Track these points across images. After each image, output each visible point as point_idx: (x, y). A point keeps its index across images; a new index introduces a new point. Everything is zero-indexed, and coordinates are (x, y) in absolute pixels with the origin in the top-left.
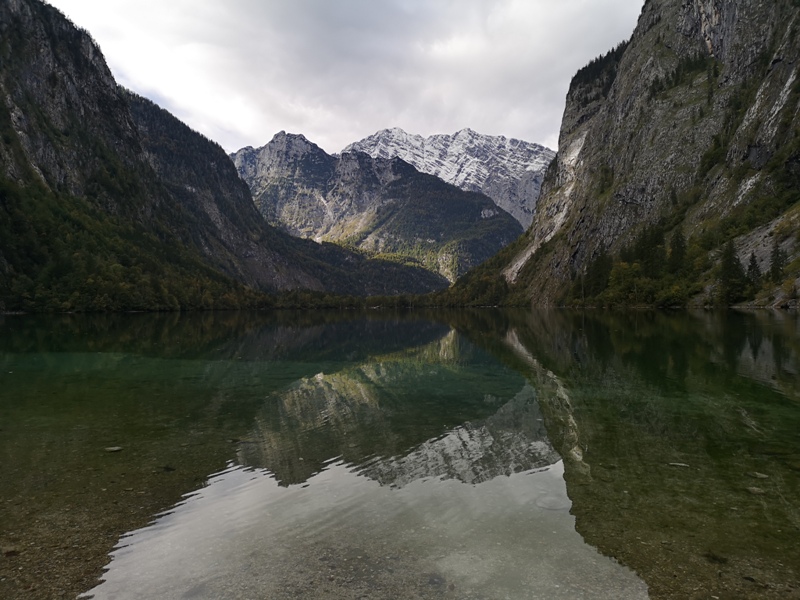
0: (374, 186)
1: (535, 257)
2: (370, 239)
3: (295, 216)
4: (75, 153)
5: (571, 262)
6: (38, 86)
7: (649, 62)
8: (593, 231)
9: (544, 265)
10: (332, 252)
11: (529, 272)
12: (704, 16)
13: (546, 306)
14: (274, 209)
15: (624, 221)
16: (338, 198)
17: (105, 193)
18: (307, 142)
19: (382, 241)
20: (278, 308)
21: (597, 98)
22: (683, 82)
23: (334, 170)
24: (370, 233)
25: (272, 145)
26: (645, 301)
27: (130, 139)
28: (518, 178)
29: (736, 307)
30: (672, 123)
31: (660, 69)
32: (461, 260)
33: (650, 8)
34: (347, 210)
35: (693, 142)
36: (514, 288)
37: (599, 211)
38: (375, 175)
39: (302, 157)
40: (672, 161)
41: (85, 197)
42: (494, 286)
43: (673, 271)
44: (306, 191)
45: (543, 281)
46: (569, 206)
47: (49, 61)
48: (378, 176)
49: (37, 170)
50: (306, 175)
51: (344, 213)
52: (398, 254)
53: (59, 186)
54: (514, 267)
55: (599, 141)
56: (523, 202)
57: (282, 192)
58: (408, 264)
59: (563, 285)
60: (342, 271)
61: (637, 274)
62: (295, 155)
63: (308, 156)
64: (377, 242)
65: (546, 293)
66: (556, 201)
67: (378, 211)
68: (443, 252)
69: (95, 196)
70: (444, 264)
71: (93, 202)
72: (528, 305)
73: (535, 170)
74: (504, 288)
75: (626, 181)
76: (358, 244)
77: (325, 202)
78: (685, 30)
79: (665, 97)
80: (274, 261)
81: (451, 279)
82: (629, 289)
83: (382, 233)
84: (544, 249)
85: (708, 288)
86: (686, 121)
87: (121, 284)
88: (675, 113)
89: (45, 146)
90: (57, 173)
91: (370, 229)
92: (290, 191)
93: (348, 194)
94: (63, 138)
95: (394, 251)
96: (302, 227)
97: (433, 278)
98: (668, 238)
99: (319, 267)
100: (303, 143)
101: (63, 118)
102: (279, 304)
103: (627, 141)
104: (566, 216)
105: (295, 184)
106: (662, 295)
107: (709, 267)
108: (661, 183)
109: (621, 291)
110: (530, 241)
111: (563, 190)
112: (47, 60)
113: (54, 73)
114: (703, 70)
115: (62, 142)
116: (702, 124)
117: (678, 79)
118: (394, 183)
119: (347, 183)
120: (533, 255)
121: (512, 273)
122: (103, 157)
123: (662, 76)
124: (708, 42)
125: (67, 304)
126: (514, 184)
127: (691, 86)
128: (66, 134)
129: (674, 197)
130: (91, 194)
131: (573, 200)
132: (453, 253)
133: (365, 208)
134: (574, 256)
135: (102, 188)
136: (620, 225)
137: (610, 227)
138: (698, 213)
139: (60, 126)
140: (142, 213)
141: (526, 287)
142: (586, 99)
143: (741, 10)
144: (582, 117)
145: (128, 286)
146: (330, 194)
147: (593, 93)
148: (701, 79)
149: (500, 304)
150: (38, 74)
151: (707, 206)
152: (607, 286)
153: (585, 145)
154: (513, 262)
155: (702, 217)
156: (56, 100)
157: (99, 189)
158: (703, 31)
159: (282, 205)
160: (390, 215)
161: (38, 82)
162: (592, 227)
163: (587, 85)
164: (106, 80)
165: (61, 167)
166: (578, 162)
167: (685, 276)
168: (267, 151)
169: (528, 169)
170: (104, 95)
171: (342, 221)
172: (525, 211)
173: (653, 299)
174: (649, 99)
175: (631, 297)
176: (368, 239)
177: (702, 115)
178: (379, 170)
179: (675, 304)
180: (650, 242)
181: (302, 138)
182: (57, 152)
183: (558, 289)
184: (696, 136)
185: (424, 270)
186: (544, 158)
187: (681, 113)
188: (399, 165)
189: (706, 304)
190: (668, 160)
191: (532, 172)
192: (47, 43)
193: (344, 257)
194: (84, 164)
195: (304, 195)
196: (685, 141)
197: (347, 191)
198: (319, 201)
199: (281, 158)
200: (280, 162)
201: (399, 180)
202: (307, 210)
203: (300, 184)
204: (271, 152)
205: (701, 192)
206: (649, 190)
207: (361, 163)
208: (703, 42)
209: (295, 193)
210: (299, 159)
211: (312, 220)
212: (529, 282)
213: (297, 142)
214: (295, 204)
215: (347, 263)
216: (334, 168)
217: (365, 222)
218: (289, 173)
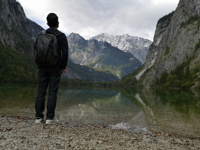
0: (98, 49)
1: (145, 73)
2: (97, 65)
3: (75, 57)
4: (13, 37)
5: (156, 74)
6: (5, 18)
7: (181, 17)
8: (163, 65)
9: (148, 75)
10: (85, 68)
11: (143, 77)
12: (197, 4)
13: (148, 87)
15: (172, 63)
16: (88, 53)
17: (21, 48)
18: (80, 36)
19: (100, 66)
20: (68, 84)
21: (165, 27)
22: (190, 23)
24: (97, 63)
25: (69, 36)
26: (177, 87)
27: (29, 33)
28: (141, 49)
30: (187, 35)
31: (184, 19)
32: (123, 72)
33: (181, 1)
35: (193, 41)
36: (139, 81)
37: (165, 59)
39: (78, 40)
40: (187, 46)
41: (16, 49)
42: (132, 80)
43: (186, 78)
44: (79, 50)
45: (147, 80)
46: (156, 58)
47: (8, 11)
48: (100, 47)
49: (3, 41)
50: (79, 45)
51: (89, 57)
52: (105, 69)
53: (8, 45)
55: (166, 39)
56: (142, 56)
57: (72, 50)
58: (107, 73)
59: (153, 81)
61: (175, 79)
62: (76, 40)
63: (80, 40)
64: (98, 66)
65: (148, 83)
66: (152, 56)
67: (99, 57)
68: (118, 70)
69: (18, 49)
70: (118, 74)
71: (18, 51)
72: (143, 86)
74: (136, 81)
75: (173, 51)
76: (93, 66)
77: (84, 53)
78: (191, 8)
79: (185, 27)
80: (68, 70)
81: (120, 78)
82: (173, 83)
83: (100, 63)
84: (148, 70)
85: (196, 84)
86: (191, 34)
87: (24, 75)
88: (188, 32)
89: (5, 34)
90: (8, 42)
91: (97, 62)
94: (11, 32)
95: (103, 69)
97: (115, 77)
98: (185, 69)
99: (81, 72)
101: (11, 27)
102: (69, 83)
103: (174, 40)
104: (155, 61)
105: (76, 48)
106: (183, 85)
107: (197, 78)
108: (184, 52)
109: (170, 83)
110: (144, 68)
111: (154, 53)
112: (8, 10)
113: (9, 14)
114: (196, 20)
115: (10, 33)
116: (196, 36)
117: (189, 22)
118: (104, 49)
119: (91, 48)
120: (144, 72)
121: (138, 77)
122: (21, 38)
123: (184, 21)
124: (198, 12)
125: (8, 80)
126: (140, 51)
127: (193, 24)
128: (11, 31)
129: (187, 57)
130: (17, 49)
131: (157, 56)
132: (121, 70)
133: (96, 56)
134: (157, 73)
135: (20, 47)
136: (171, 64)
137: (168, 64)
138: (194, 62)
139: (10, 29)
140: (31, 54)
141: (142, 81)
142: (162, 27)
144: (161, 32)
145: (26, 75)
146: (85, 51)
147: (164, 25)
148: (196, 22)
149: (134, 86)
150: (5, 14)
152: (166, 82)
153: (161, 40)
154: (138, 74)
156: (10, 21)
157: (19, 47)
158: (197, 9)
159: (71, 54)
160: (103, 58)
161: (5, 16)
162: (162, 65)
163: (162, 23)
164: (24, 16)
165: (9, 40)
166: (159, 45)
167: (190, 80)
169: (144, 46)
170: (23, 20)
171: (89, 59)
172: (143, 59)
173: (180, 86)
174: (181, 27)
175: (173, 85)
176: (96, 65)
177: (196, 33)
178: (100, 45)
179: (186, 88)
180: (179, 69)
181: (78, 35)
182: (9, 36)
183: (152, 82)
184: (194, 39)
185: (112, 75)
186: (149, 43)
187: (190, 32)
188: (106, 44)
189: (195, 88)
190: (186, 45)
191: (145, 47)
192: (8, 6)
193: (89, 70)
194: (16, 40)
195: (78, 51)
196: (191, 40)
197: (90, 51)
198: (82, 53)
199: (72, 40)
200: (72, 41)
201: (106, 48)
202: (79, 56)
203: (77, 48)
204: (69, 38)
205: (195, 55)
206: (180, 54)
207: (95, 43)
208: (197, 12)
209: (75, 51)
210: (77, 41)
211: (80, 59)
212: (143, 80)
213: (77, 36)
214: (75, 54)
215: (89, 72)
216: (87, 44)
217: (95, 60)
218: (74, 45)
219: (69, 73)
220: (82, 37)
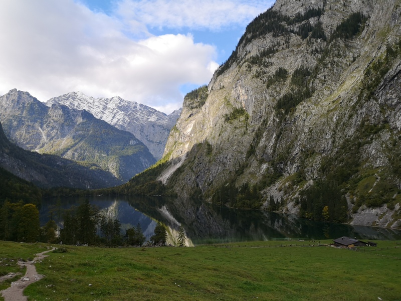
0: (71, 124)
1: (176, 174)
2: (70, 153)
3: (23, 137)
8: (207, 170)
9: (181, 178)
10: (50, 161)
11: (173, 180)
12: (241, 94)
14: (10, 133)
15: (220, 168)
16: (49, 129)
18: (31, 97)
19: (76, 154)
21: (196, 107)
22: (236, 118)
23: (47, 113)
24: (69, 149)
25: (8, 96)
26: (249, 207)
28: (144, 124)
29: (274, 212)
30: (235, 134)
31: (227, 110)
32: (121, 166)
34: (55, 136)
35: (242, 143)
36: (167, 187)
38: (71, 118)
39: (28, 104)
40: (236, 149)
44: (30, 123)
45: (182, 185)
46: (187, 152)
48: (73, 118)
50: (31, 115)
51: (53, 137)
52: (86, 162)
54: (164, 177)
55: (200, 127)
56: (147, 136)
57: (15, 123)
58: (93, 168)
59: (193, 189)
60: (56, 170)
62: (23, 103)
63: (31, 105)
64: (73, 154)
65: (185, 191)
66: (181, 149)
67: (74, 137)
68: (111, 161)
70: (112, 167)
72: (177, 195)
73: (153, 121)
74: (162, 188)
75: (220, 153)
76: (62, 155)
77: (41, 130)
78: (234, 97)
79: (231, 123)
80: (18, 164)
81: (115, 175)
83: (76, 150)
86: (239, 134)
88: (235, 131)
91: (69, 147)
92: (21, 122)
93: (55, 127)
95: (84, 159)
96: (27, 143)
97: (107, 174)
99: (44, 168)
100: (28, 96)
104: (187, 156)
105: (23, 119)
106: (253, 206)
108: (232, 156)
111: (184, 144)
114: (242, 115)
116: (245, 137)
117: (234, 116)
118: (82, 123)
119: (56, 121)
120: (174, 172)
123: (228, 113)
124: (243, 103)
126: (142, 127)
127: (239, 121)
131: (189, 150)
132: (116, 162)
133: (66, 135)
134: (197, 177)
136: (218, 169)
138: (248, 171)
141: (173, 187)
142: (192, 107)
143: (255, 99)
144: (191, 115)
146: (45, 126)
147: (194, 105)
148: (242, 118)
149: (163, 194)
151: (252, 169)
153: (193, 127)
154: (162, 174)
155: (250, 173)
158: (241, 99)
159: (15, 131)
160: (81, 140)
162: (206, 168)
163: (192, 101)
166: (191, 134)
167: (257, 200)
168: (5, 99)
169: (149, 120)
171: (52, 142)
172: (148, 141)
174: (225, 122)
175: (245, 206)
176: (68, 153)
177: (245, 133)
178: (73, 115)
181: (27, 94)
183: (191, 190)
184: (243, 141)
185: (101, 171)
186: (157, 116)
187: (237, 131)
188: (87, 115)
190: (234, 148)
191: (151, 122)
193: (57, 162)
195: (29, 126)
196: (239, 142)
197: (55, 126)
198: (38, 130)
199: (14, 104)
200: (14, 106)
201: (85, 122)
202: (30, 135)
203: (26, 119)
204: (7, 100)
205: (248, 164)
206: (228, 158)
207: (63, 111)
208: (241, 103)
209: (23, 124)
210: (26, 105)
211: (33, 140)
212: (174, 185)
213: (24, 96)
214: (23, 131)
215: (58, 166)
216: (47, 112)
217: (66, 143)
218: (19, 113)
219: (20, 170)
220: (35, 99)
